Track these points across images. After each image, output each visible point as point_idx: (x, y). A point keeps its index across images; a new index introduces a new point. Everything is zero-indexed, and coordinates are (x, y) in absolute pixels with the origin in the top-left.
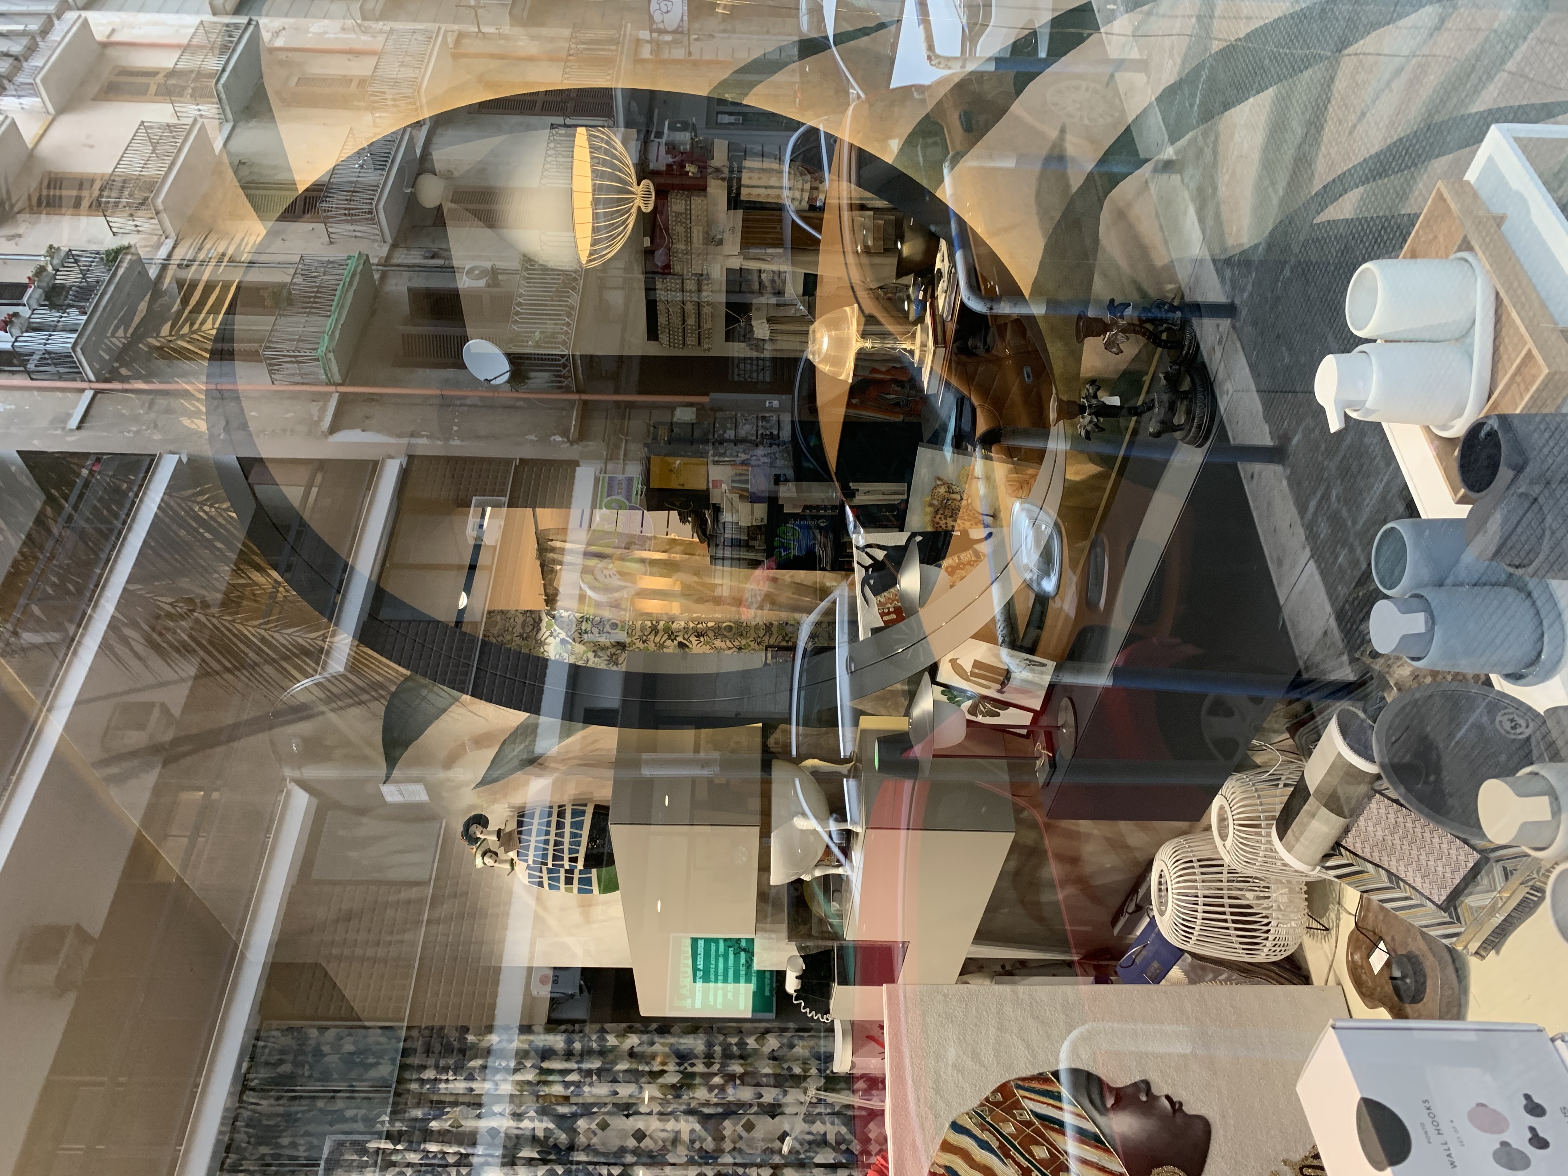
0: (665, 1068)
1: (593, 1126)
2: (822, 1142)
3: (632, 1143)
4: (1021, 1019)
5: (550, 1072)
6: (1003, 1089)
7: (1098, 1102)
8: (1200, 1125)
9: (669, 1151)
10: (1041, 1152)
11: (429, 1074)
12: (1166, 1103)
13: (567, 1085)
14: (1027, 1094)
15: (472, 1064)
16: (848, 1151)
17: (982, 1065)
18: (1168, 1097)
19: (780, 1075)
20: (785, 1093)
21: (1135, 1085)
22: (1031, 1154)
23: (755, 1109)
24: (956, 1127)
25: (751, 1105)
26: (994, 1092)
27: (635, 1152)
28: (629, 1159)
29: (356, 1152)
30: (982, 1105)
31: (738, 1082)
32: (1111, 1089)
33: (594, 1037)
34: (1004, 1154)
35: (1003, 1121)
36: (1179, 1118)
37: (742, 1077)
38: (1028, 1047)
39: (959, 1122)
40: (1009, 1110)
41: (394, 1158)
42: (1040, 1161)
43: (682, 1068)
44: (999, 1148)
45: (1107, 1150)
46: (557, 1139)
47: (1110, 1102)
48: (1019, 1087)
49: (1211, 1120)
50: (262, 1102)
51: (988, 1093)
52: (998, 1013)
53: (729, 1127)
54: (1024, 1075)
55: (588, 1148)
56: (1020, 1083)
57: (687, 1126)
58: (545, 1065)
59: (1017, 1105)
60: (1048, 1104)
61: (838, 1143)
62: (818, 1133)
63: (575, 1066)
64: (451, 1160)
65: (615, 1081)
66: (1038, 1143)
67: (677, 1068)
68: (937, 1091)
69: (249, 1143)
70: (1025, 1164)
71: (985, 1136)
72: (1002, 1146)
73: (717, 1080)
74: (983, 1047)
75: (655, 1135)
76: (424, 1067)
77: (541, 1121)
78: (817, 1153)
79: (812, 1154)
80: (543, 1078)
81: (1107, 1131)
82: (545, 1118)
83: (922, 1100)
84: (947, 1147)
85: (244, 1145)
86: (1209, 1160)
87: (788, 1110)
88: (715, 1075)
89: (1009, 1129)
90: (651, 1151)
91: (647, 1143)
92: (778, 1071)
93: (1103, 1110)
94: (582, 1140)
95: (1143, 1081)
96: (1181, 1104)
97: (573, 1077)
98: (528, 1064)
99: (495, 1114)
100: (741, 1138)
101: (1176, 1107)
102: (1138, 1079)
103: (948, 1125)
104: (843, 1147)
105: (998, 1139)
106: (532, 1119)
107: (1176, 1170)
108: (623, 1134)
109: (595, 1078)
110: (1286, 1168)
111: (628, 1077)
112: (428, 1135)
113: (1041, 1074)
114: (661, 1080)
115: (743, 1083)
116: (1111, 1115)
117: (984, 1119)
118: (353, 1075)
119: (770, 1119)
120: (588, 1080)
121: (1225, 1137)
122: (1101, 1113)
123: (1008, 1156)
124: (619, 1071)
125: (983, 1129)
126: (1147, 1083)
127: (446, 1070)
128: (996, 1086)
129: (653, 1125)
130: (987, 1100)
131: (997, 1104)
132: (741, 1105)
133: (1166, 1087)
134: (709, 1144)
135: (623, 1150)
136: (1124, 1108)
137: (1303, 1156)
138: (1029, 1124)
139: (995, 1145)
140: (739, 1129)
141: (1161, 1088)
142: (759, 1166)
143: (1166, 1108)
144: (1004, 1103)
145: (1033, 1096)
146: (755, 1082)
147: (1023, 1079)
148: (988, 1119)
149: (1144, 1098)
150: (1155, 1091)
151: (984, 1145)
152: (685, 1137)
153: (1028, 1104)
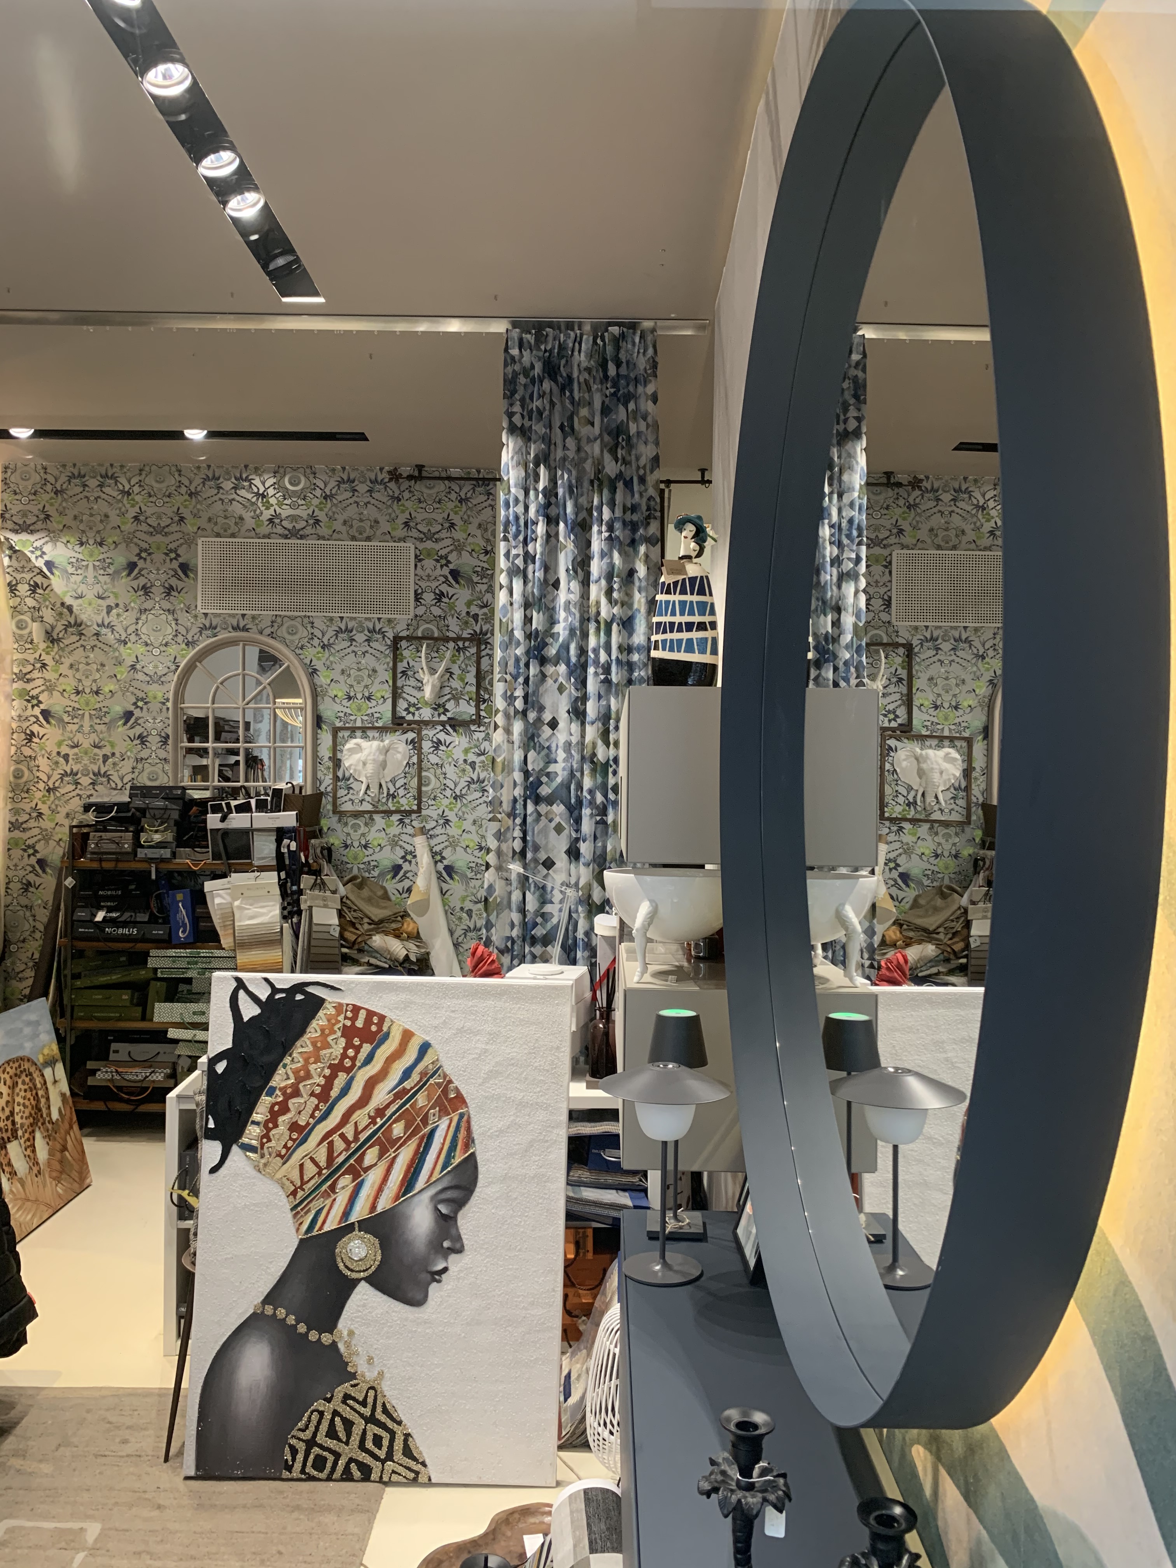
0: (612, 746)
1: (561, 679)
2: (544, 900)
3: (547, 717)
4: (530, 1127)
5: (608, 633)
6: (460, 1100)
7: (444, 1196)
8: (419, 1296)
9: (539, 753)
10: (398, 1129)
11: (606, 514)
12: (439, 1267)
13: (596, 651)
14: (454, 1124)
15: (616, 555)
16: (535, 925)
17: (485, 1081)
18: (445, 1270)
19: (605, 860)
20: (587, 865)
21: (459, 1238)
22: (396, 1121)
23: (574, 835)
24: (425, 1048)
25: (577, 831)
26: (457, 1089)
27: (539, 720)
28: (532, 716)
29: (536, 456)
30: (445, 1076)
31: (598, 818)
32: (456, 1213)
33: (643, 673)
34: (399, 1094)
35: (428, 1095)
36: (425, 1277)
37: (604, 823)
38: (501, 1131)
39: (430, 1051)
40: (438, 1103)
41: (532, 493)
42: (390, 1129)
43: (611, 763)
44: (404, 1088)
45: (397, 1198)
46: (551, 644)
47: (444, 1209)
48: (461, 1116)
49: (422, 1309)
50: (582, 354)
51: (456, 1083)
52: (537, 1103)
53: (559, 809)
54: (473, 1123)
55: (543, 676)
56: (465, 1118)
57: (560, 769)
58: (615, 627)
59: (444, 1112)
60: (443, 1144)
61: (543, 915)
62: (553, 896)
63: (614, 657)
64: (530, 548)
65: (600, 697)
66: (406, 1128)
67: (611, 758)
68: (461, 1031)
69: (546, 351)
70: (388, 1113)
71: (415, 1077)
72: (405, 1091)
73: (599, 798)
74: (503, 1083)
75: (554, 739)
76: (612, 505)
77: (564, 629)
78: (534, 893)
79: (532, 889)
80: (602, 626)
81: (416, 1199)
82: (567, 632)
83: (453, 1015)
84: (407, 1035)
85: (543, 347)
86: (385, 1297)
87: (572, 866)
88: (605, 796)
89: (421, 1100)
90: (539, 736)
91: (547, 731)
92: (609, 858)
93: (436, 1200)
94: (550, 669)
95: (463, 1246)
96: (439, 1281)
97: (603, 657)
98: (615, 610)
99: (569, 582)
100: (551, 821)
101: (437, 1276)
102: (465, 1242)
103: (427, 1039)
104: (539, 920)
105: (412, 1088)
106: (566, 619)
107: (377, 1263)
108: (556, 709)
109: (602, 677)
110: (376, 1373)
111: (603, 711)
112: (552, 521)
113: (473, 1141)
114: (600, 743)
115: (597, 823)
116: (431, 1207)
117: (432, 1076)
118: (607, 438)
119: (565, 849)
120: (600, 671)
121: (406, 1319)
122: (433, 1198)
123: (398, 1096)
124: (609, 701)
125: (423, 1074)
126: (460, 1250)
127: (611, 528)
128: (464, 1093)
129: (561, 736)
130: (450, 1082)
131: (445, 1092)
132: (578, 821)
133: (456, 1269)
134: (545, 791)
135: (541, 709)
136: (437, 1222)
137: (386, 1393)
138: (425, 1121)
139: (407, 1084)
140: (557, 820)
141: (455, 1263)
142: (524, 839)
143: (436, 1265)
144: (446, 1098)
145: (452, 1129)
146: (598, 835)
147: (468, 1122)
148: (432, 1081)
149: (446, 1244)
150: (453, 1257)
151: (407, 1074)
152: (552, 768)
153: (444, 1124)
